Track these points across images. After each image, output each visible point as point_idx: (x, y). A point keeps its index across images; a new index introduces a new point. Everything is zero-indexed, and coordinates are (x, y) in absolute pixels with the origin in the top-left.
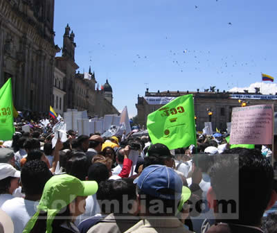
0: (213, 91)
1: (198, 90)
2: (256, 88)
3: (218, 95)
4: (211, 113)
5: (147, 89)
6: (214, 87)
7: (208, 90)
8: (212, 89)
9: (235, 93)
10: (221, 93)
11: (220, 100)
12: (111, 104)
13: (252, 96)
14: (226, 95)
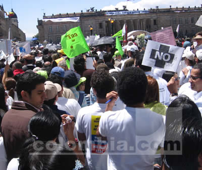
0: (93, 11)
1: (82, 11)
2: (124, 6)
3: (96, 14)
4: (92, 29)
5: (44, 14)
6: (93, 8)
7: (89, 10)
8: (92, 9)
9: (109, 11)
10: (99, 12)
11: (98, 18)
12: (18, 27)
13: (121, 12)
14: (103, 13)
